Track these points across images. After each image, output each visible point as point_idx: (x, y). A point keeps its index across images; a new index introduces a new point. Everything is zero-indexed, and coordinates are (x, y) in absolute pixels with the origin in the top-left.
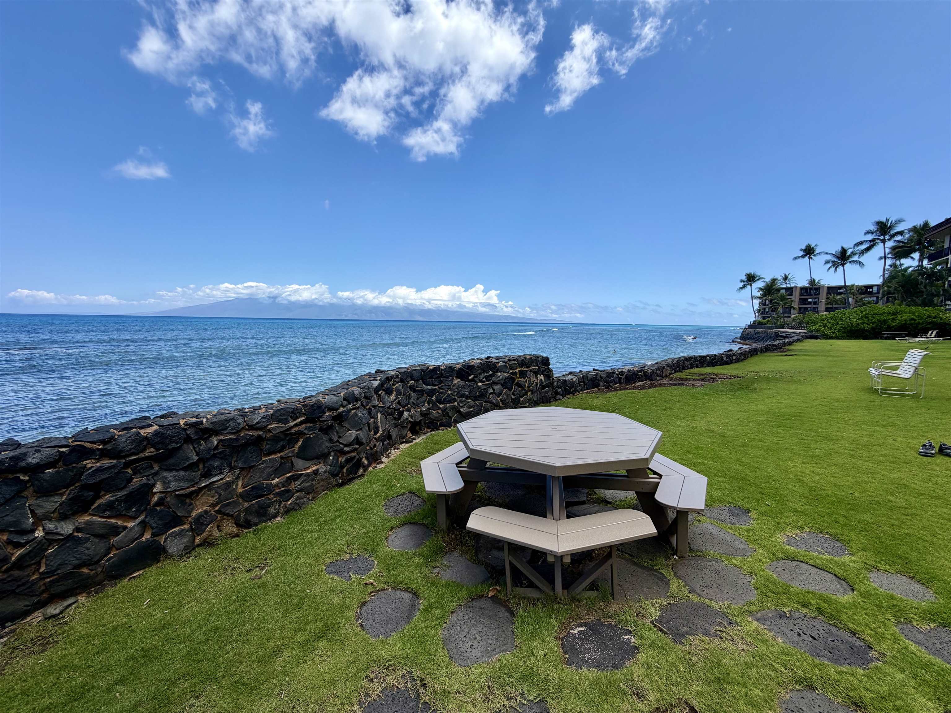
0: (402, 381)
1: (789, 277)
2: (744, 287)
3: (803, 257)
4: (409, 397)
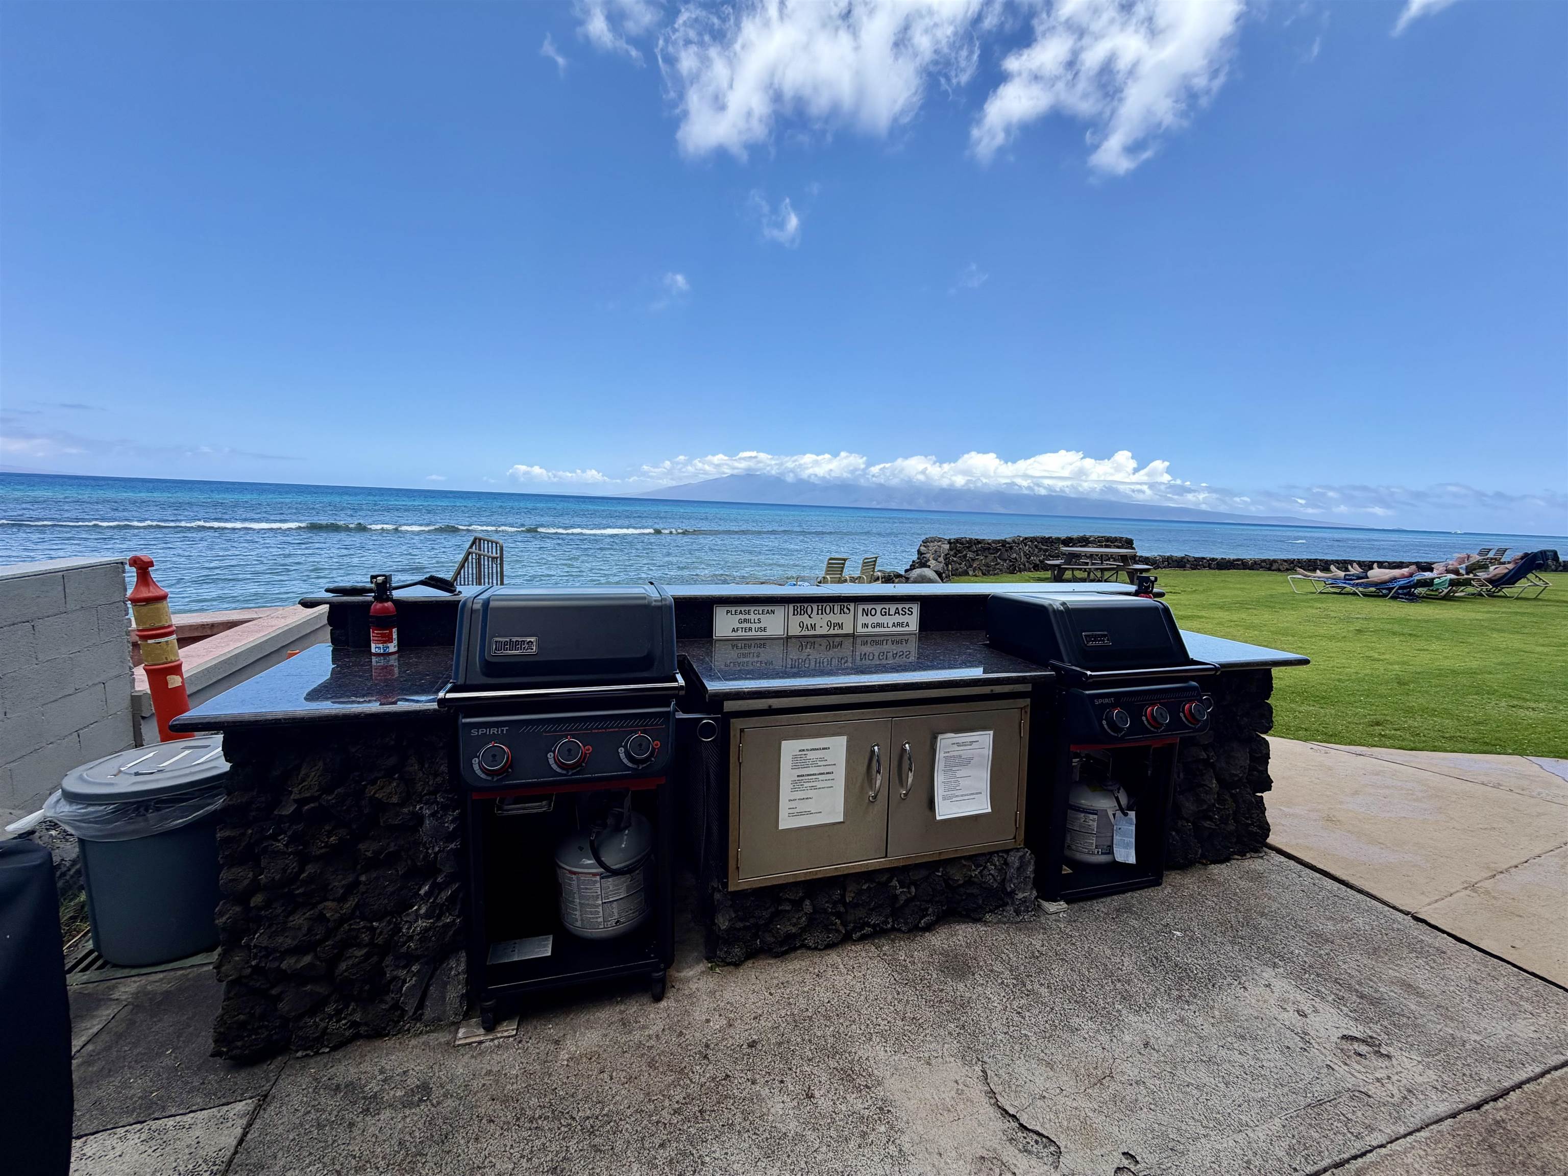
0: (1031, 541)
4: (1034, 551)
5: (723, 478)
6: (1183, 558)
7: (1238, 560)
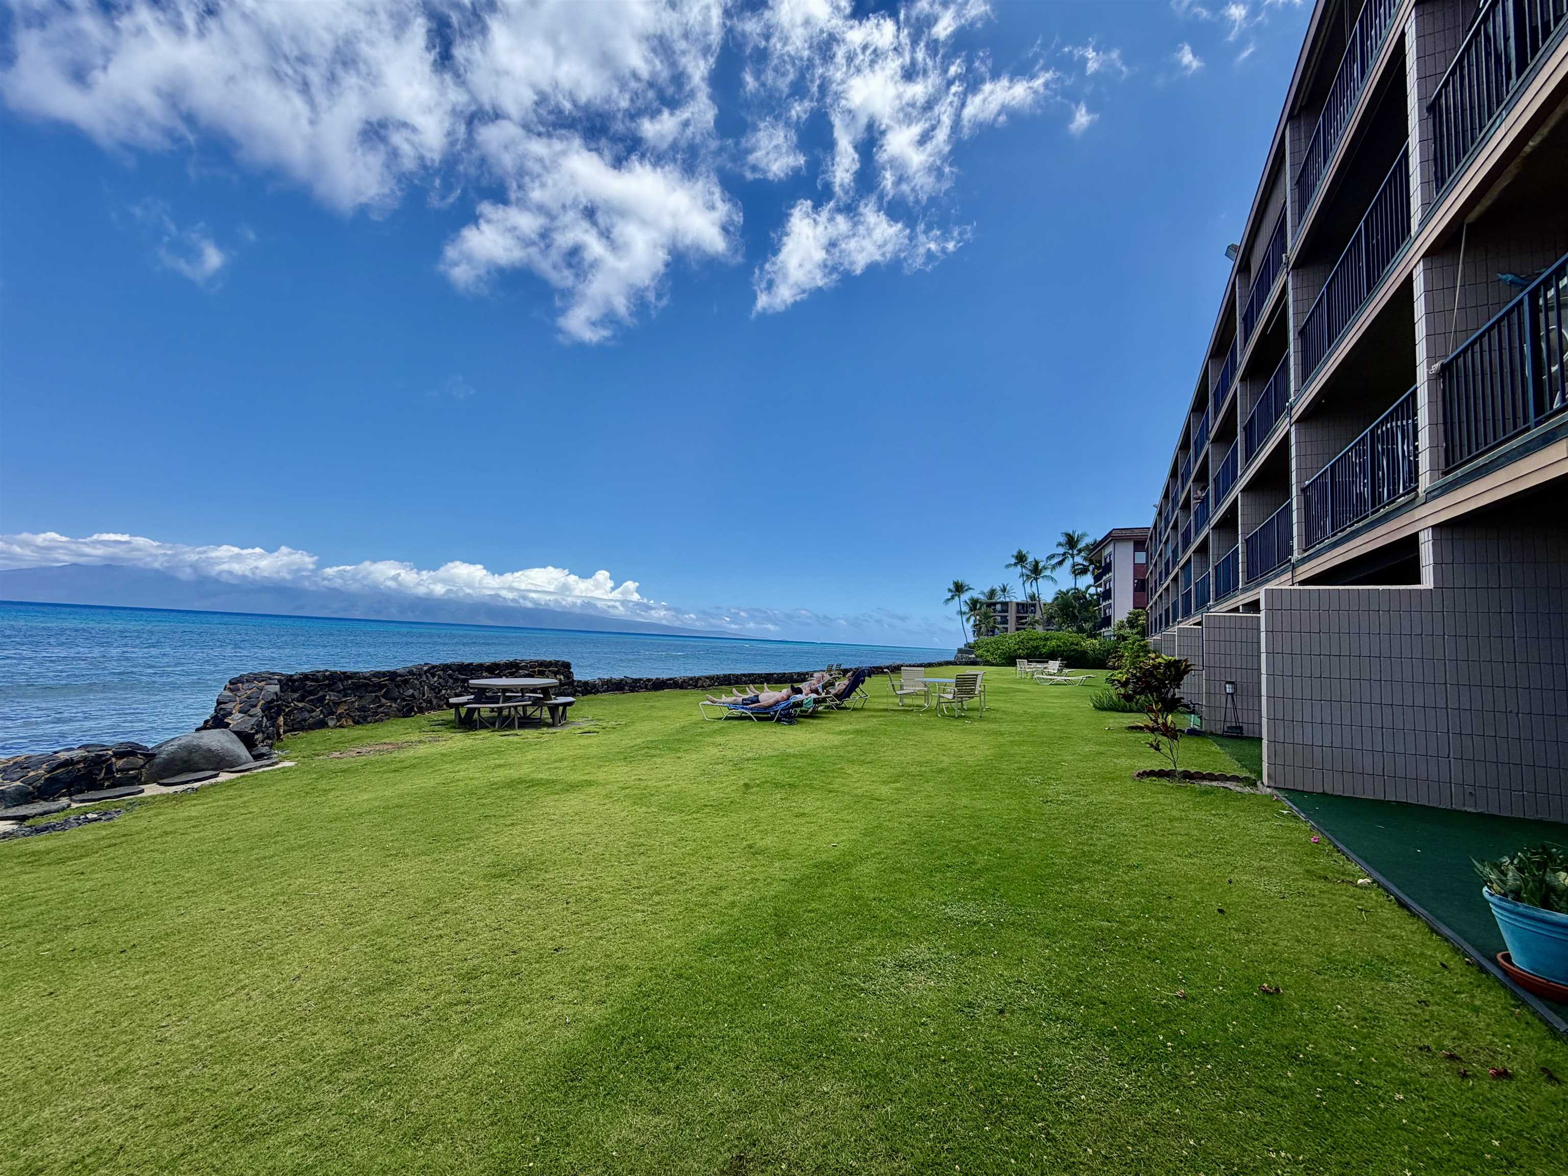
1: (1008, 588)
2: (953, 598)
3: (1016, 564)
5: (51, 568)
6: (622, 680)
7: (670, 679)
